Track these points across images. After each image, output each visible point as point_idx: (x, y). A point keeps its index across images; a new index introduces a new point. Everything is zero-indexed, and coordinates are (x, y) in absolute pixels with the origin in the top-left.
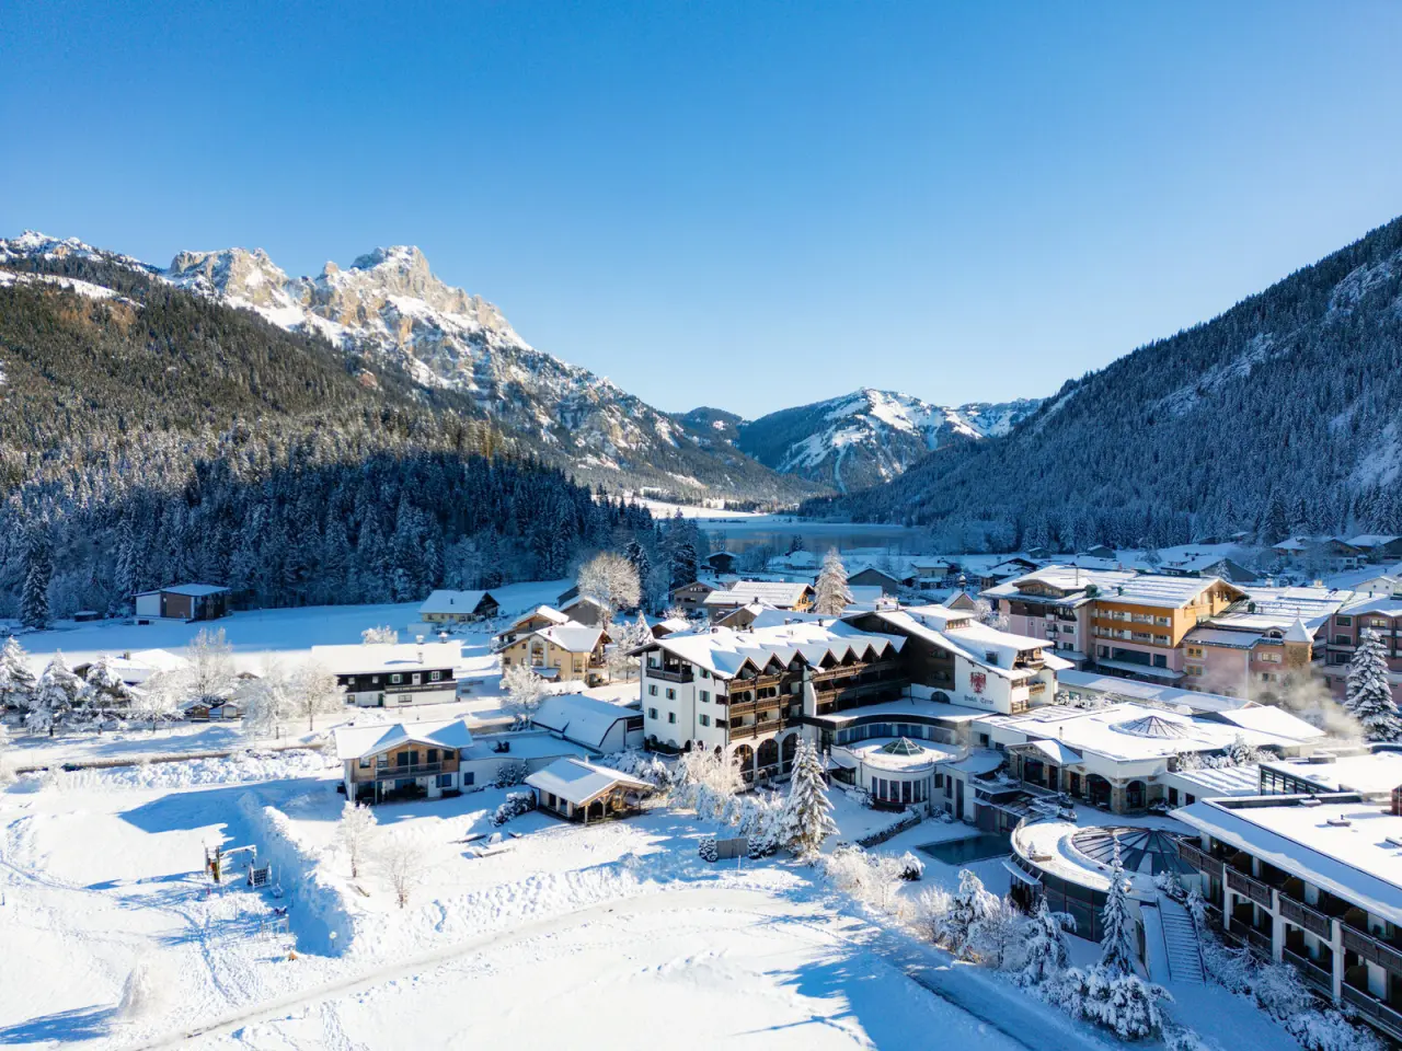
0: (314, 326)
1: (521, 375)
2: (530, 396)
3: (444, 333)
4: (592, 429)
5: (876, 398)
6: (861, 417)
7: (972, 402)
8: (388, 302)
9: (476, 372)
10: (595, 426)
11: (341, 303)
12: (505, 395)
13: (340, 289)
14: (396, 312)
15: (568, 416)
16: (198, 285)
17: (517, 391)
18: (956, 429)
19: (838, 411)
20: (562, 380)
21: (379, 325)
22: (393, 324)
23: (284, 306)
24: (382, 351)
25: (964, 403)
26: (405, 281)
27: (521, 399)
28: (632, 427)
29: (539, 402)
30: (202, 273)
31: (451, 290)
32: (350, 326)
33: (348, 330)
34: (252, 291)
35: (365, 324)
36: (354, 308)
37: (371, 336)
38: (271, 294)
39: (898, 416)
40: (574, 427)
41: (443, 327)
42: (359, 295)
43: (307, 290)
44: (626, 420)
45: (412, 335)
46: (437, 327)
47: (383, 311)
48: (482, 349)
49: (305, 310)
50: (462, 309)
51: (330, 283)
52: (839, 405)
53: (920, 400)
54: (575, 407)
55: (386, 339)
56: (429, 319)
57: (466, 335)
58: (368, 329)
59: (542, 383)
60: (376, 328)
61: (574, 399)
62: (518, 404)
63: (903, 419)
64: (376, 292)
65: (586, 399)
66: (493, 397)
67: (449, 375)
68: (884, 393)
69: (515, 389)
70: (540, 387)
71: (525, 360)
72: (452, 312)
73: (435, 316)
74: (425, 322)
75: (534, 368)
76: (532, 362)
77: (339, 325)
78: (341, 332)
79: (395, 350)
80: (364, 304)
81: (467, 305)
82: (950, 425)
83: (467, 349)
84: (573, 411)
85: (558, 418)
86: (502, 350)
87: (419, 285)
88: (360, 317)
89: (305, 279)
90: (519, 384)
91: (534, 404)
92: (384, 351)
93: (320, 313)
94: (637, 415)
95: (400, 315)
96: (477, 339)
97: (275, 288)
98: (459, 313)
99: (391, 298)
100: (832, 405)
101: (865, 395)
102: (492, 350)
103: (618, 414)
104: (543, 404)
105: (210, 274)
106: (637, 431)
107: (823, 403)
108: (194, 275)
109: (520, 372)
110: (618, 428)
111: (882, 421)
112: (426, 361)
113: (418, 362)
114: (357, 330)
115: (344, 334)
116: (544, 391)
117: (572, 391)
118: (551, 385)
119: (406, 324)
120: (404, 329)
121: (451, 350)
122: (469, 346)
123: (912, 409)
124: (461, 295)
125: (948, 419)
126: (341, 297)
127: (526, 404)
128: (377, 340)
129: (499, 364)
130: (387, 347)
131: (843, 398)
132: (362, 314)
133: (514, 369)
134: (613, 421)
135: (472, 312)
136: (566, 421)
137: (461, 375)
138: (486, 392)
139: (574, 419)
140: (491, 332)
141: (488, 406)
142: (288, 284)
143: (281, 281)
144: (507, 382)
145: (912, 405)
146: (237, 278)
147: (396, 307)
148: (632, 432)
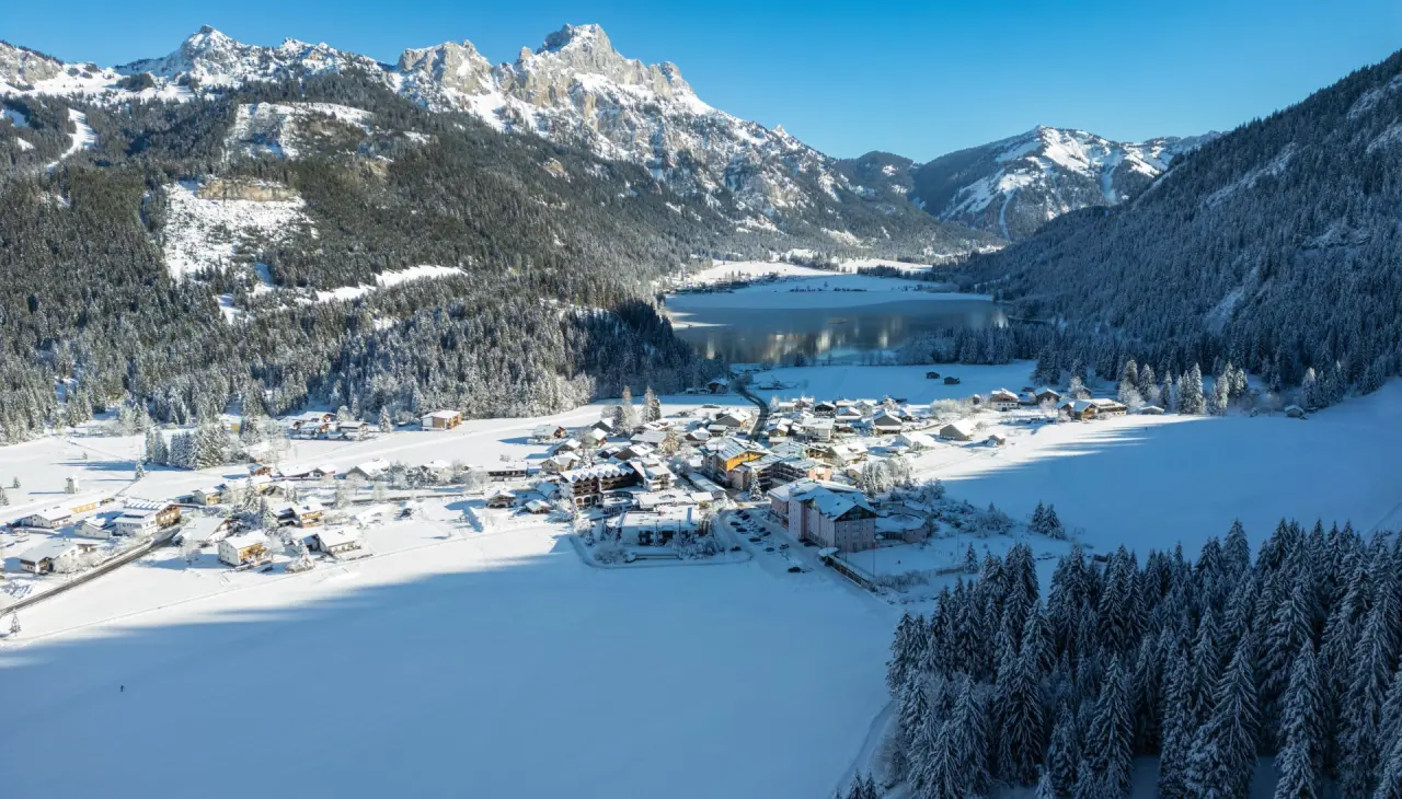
0: (513, 110)
1: (689, 141)
2: (698, 163)
3: (622, 108)
4: (753, 190)
5: (1053, 137)
6: (1033, 159)
7: (1158, 137)
8: (575, 81)
9: (651, 142)
10: (757, 188)
11: (535, 86)
12: (677, 164)
13: (533, 72)
14: (581, 90)
15: (732, 178)
16: (421, 80)
17: (686, 159)
18: (1135, 168)
19: (1011, 152)
20: (728, 143)
21: (568, 103)
22: (579, 101)
23: (489, 92)
24: (570, 129)
25: (1148, 138)
26: (589, 58)
27: (689, 166)
28: (792, 186)
29: (705, 168)
30: (423, 68)
31: (629, 62)
32: (543, 106)
33: (541, 110)
34: (463, 82)
35: (556, 104)
36: (546, 89)
37: (560, 114)
38: (478, 82)
39: (1073, 157)
40: (737, 189)
41: (623, 101)
42: (549, 76)
43: (506, 75)
44: (787, 179)
45: (596, 110)
46: (616, 101)
47: (571, 89)
48: (655, 121)
49: (506, 94)
50: (639, 80)
51: (525, 68)
52: (1012, 146)
53: (1099, 138)
54: (739, 170)
55: (573, 116)
56: (609, 94)
57: (641, 107)
58: (558, 108)
59: (709, 148)
60: (564, 106)
61: (738, 162)
62: (686, 172)
63: (1079, 159)
64: (564, 72)
65: (748, 162)
66: (665, 166)
67: (628, 146)
68: (1061, 131)
69: (684, 157)
70: (708, 152)
71: (695, 126)
72: (631, 83)
73: (614, 89)
74: (606, 98)
75: (702, 133)
76: (701, 127)
77: (534, 106)
78: (535, 112)
79: (581, 126)
80: (554, 84)
81: (644, 75)
82: (1129, 164)
83: (643, 121)
84: (737, 173)
85: (723, 182)
86: (674, 118)
87: (600, 62)
88: (551, 97)
89: (505, 65)
90: (688, 152)
91: (700, 170)
92: (571, 128)
93: (519, 96)
94: (801, 169)
95: (585, 92)
96: (651, 111)
97: (481, 76)
98: (637, 84)
99: (578, 76)
100: (1006, 145)
101: (1041, 135)
102: (664, 121)
103: (779, 174)
104: (708, 170)
105: (430, 67)
106: (796, 189)
107: (996, 143)
108: (417, 71)
109: (690, 139)
110: (777, 188)
111: (1053, 162)
112: (608, 135)
113: (601, 137)
114: (549, 110)
115: (539, 114)
116: (713, 157)
117: (737, 155)
118: (717, 149)
119: (590, 100)
120: (588, 105)
121: (628, 122)
122: (643, 117)
123: (1089, 147)
124: (638, 67)
125: (1127, 158)
126: (535, 80)
127: (693, 171)
128: (566, 118)
129: (671, 134)
130: (575, 124)
131: (1018, 137)
132: (552, 94)
133: (684, 136)
134: (773, 182)
135: (648, 81)
136: (730, 184)
137: (637, 145)
138: (659, 161)
139: (737, 181)
140: (665, 100)
141: (660, 176)
142: (492, 71)
143: (486, 70)
144: (677, 150)
145: (1090, 143)
146: (451, 70)
147: (581, 84)
148: (791, 191)
